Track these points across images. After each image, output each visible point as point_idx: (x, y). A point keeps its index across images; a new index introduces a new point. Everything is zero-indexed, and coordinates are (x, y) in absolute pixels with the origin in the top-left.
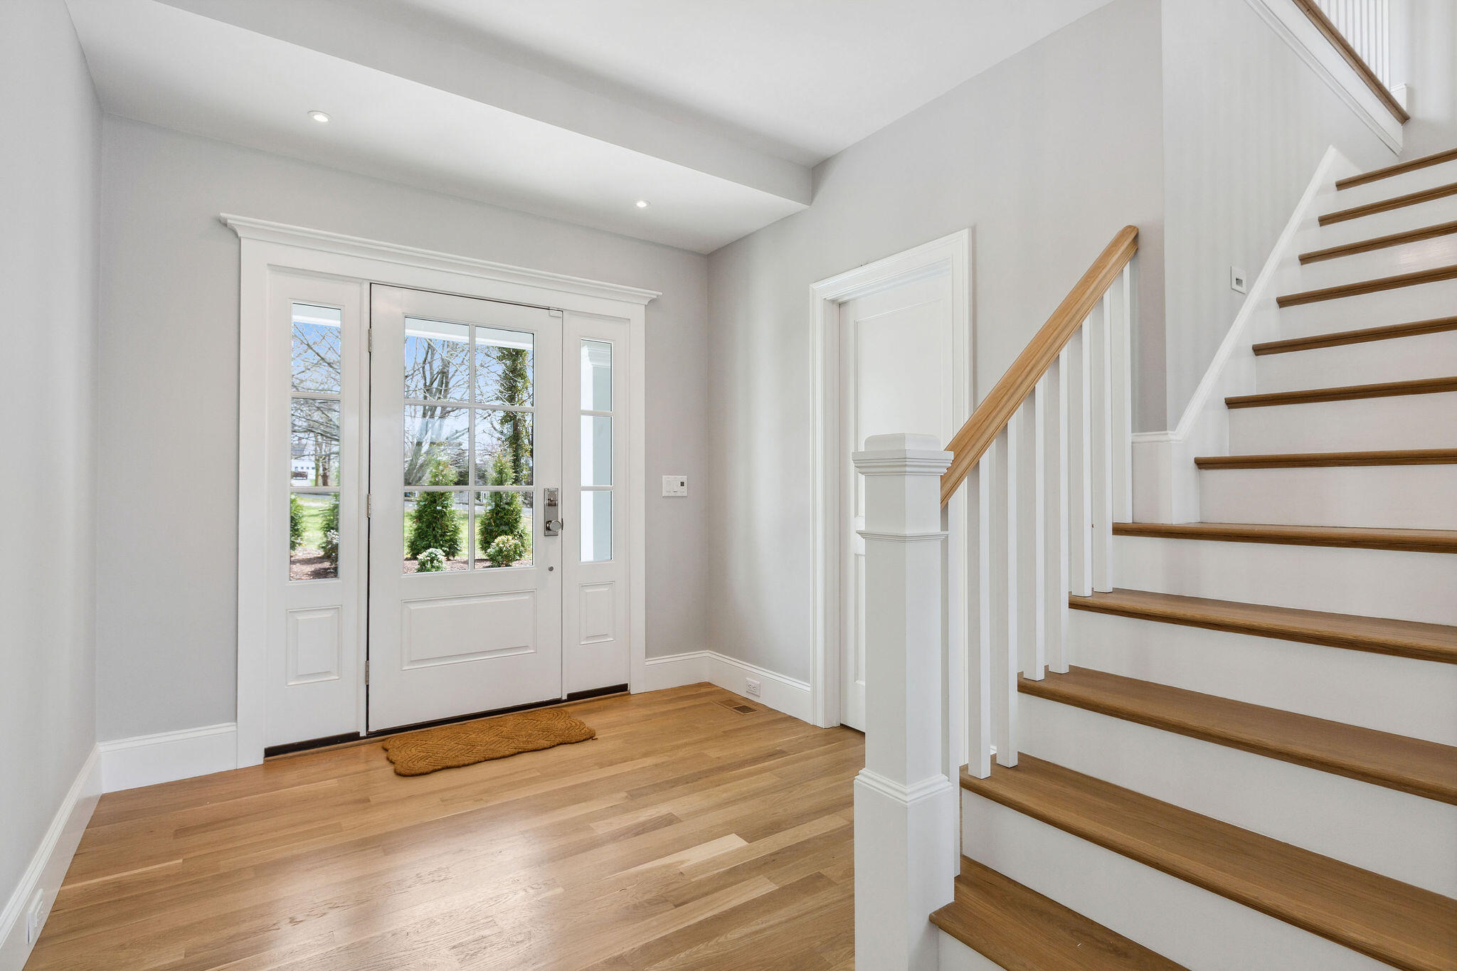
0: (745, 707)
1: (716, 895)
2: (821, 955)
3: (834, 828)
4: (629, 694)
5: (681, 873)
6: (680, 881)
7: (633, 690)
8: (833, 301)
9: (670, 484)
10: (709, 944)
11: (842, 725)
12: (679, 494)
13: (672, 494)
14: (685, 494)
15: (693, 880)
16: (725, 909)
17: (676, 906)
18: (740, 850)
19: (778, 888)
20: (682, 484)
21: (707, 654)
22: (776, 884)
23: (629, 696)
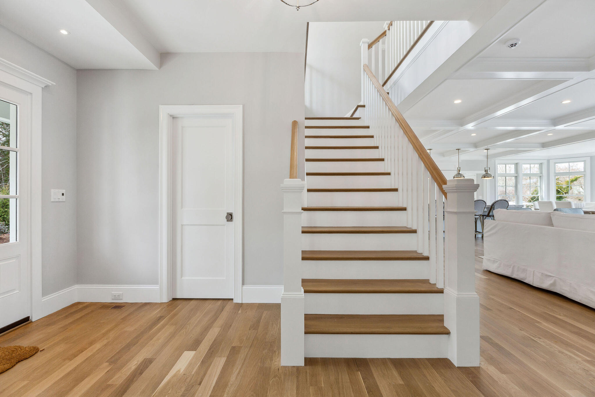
0: (118, 307)
1: (209, 372)
2: (265, 366)
3: (218, 331)
4: (32, 322)
5: (184, 374)
6: (188, 377)
7: (34, 319)
8: (171, 116)
9: (55, 194)
10: (229, 386)
11: (173, 299)
12: (61, 200)
13: (57, 200)
14: (64, 200)
15: (193, 373)
16: (218, 374)
17: (200, 384)
18: (195, 354)
19: (226, 358)
20: (63, 194)
21: (76, 287)
22: (224, 357)
23: (32, 323)
